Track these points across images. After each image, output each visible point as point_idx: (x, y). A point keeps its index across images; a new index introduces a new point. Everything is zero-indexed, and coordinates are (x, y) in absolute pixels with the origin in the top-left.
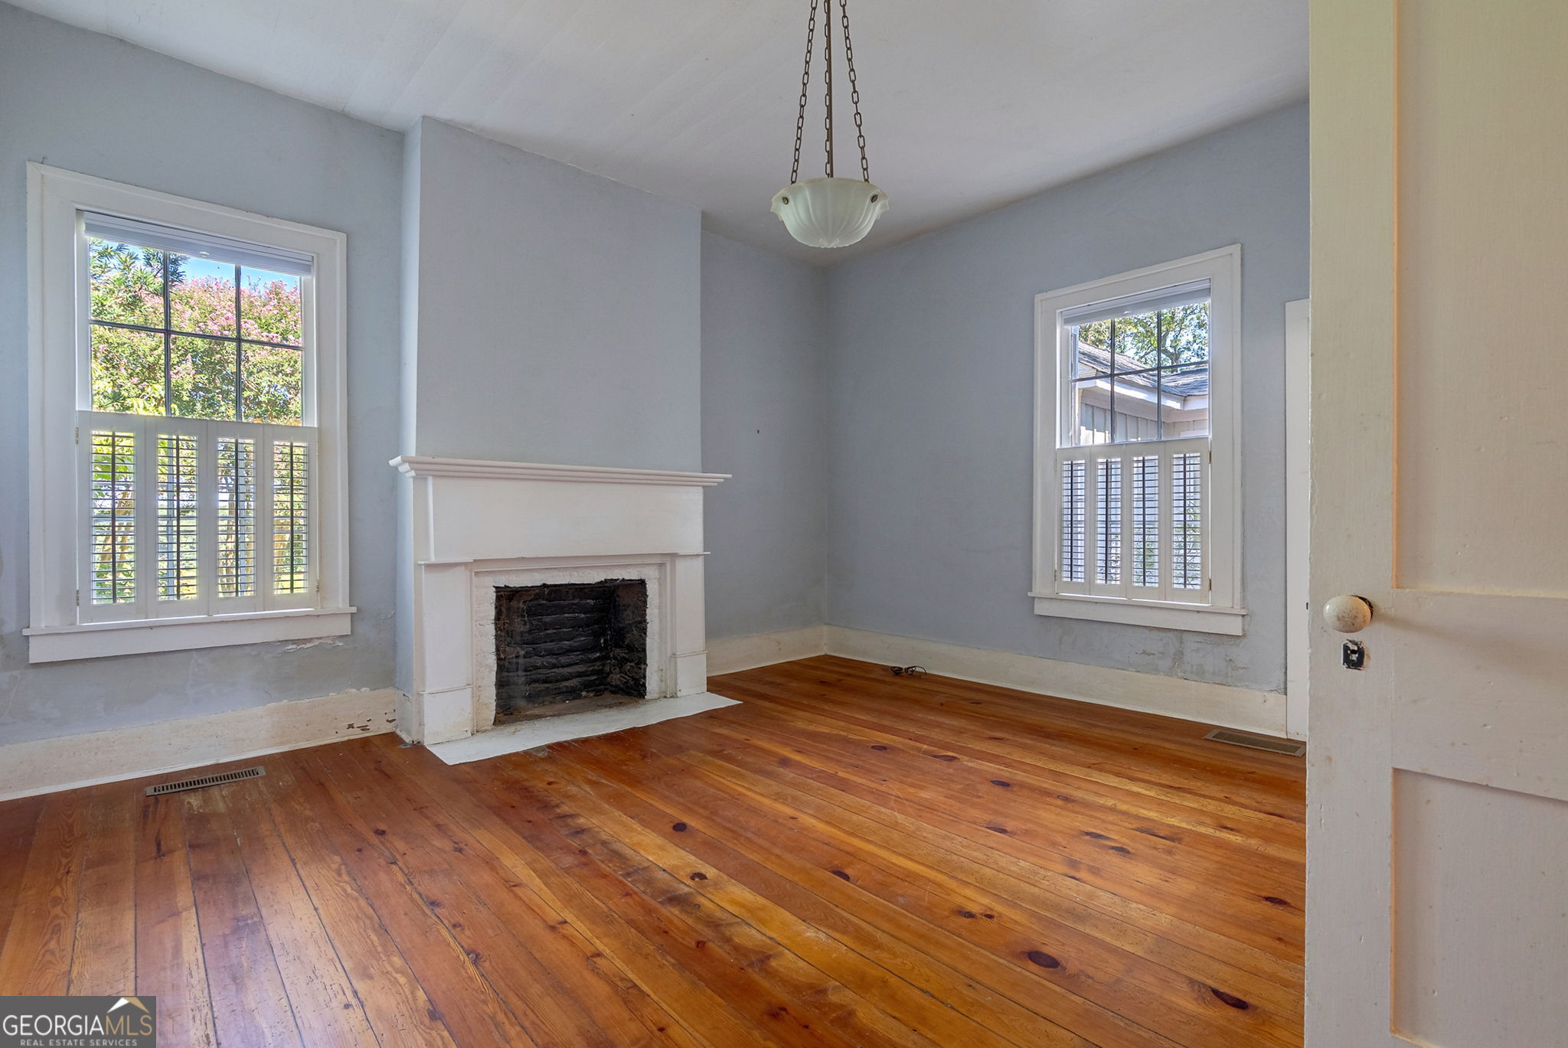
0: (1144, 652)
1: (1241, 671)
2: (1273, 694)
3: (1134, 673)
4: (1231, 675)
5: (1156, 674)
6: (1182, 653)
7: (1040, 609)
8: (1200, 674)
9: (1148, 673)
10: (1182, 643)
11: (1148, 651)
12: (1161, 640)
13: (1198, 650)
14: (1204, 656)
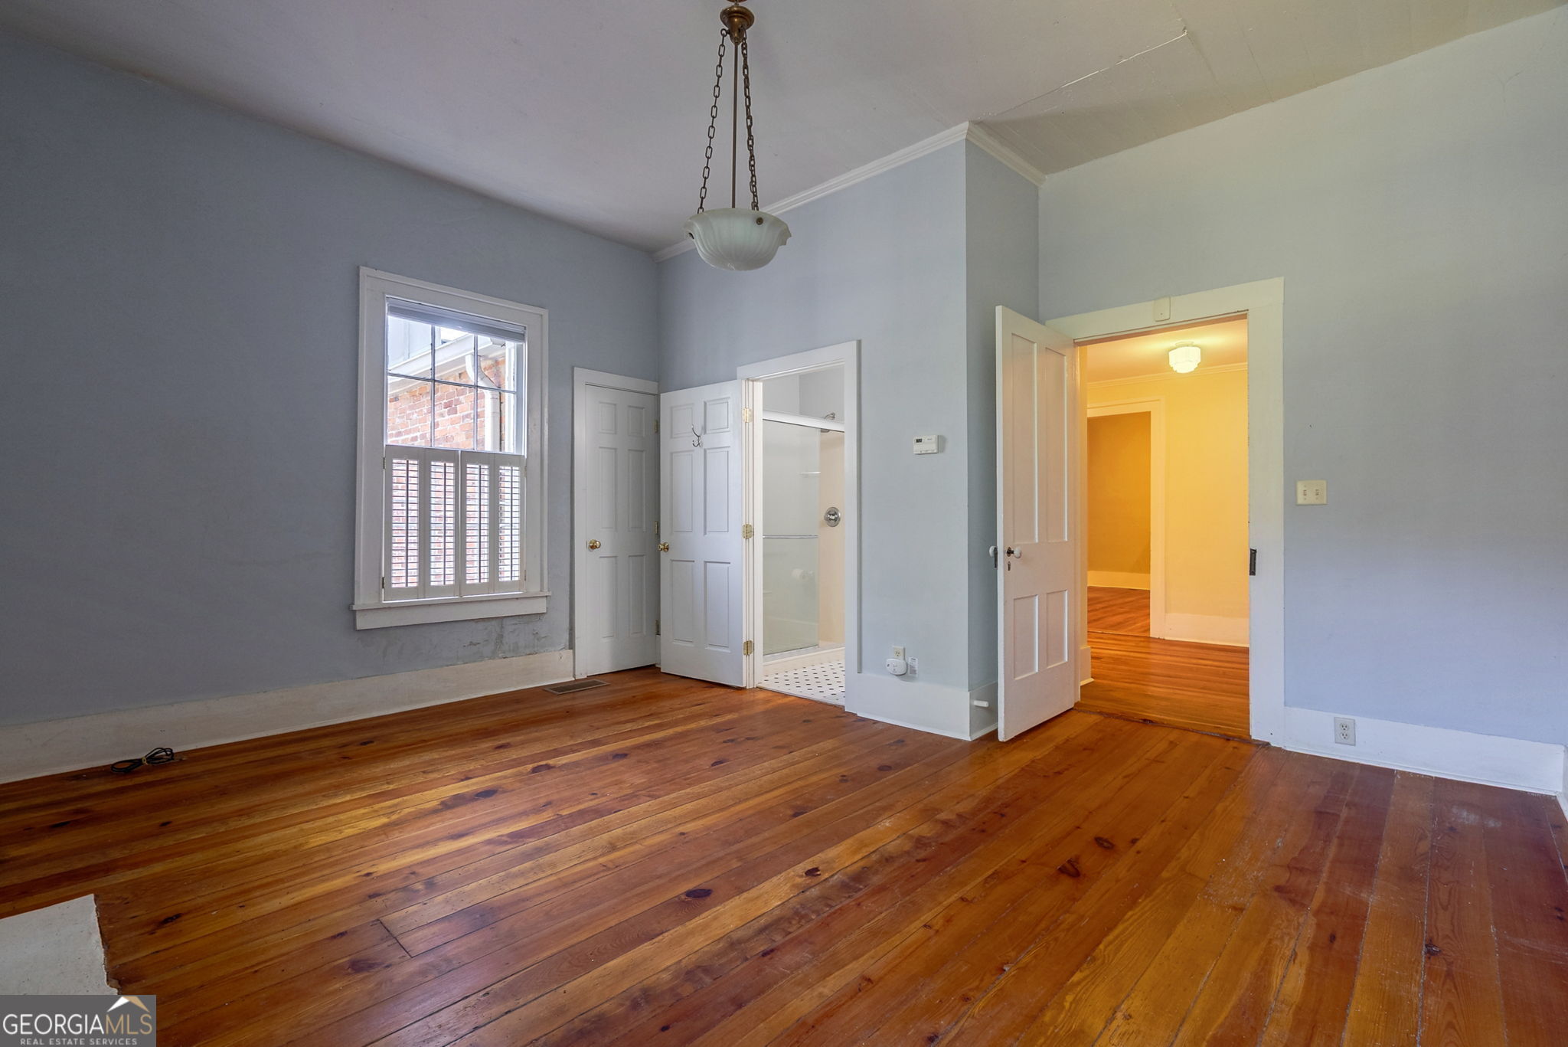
0: (471, 644)
1: (544, 640)
2: (564, 651)
3: (462, 666)
4: (537, 645)
5: (481, 661)
6: (502, 635)
7: (362, 623)
8: (516, 651)
9: (474, 661)
10: (502, 627)
11: (474, 642)
12: (486, 629)
13: (513, 632)
14: (518, 635)
